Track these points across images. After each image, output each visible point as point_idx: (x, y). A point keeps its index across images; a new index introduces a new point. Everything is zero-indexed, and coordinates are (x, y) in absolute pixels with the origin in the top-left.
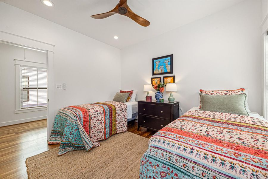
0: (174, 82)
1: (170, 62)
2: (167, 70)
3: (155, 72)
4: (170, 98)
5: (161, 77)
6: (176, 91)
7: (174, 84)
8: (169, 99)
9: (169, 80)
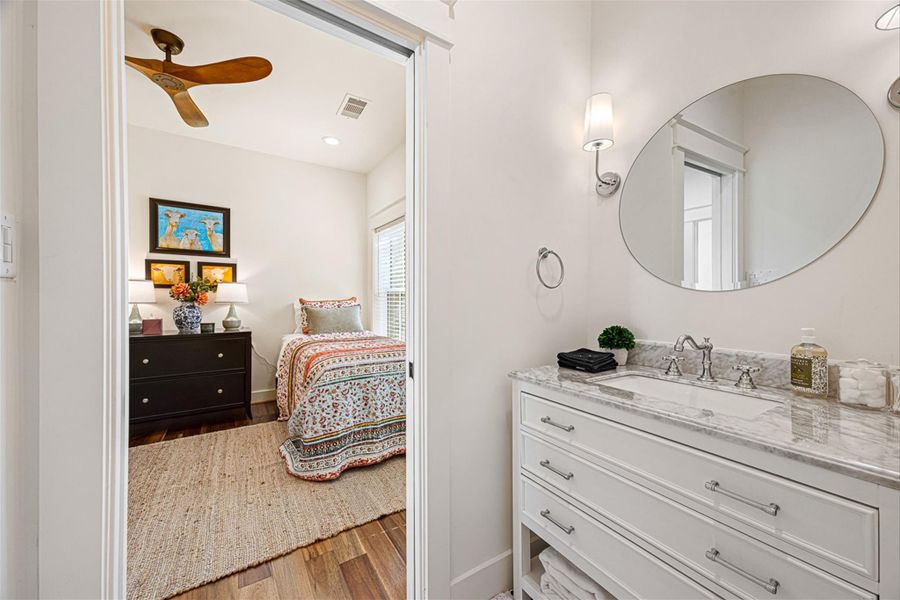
0: (234, 279)
1: (221, 227)
2: (210, 245)
3: (162, 243)
4: (229, 320)
5: (188, 263)
6: (246, 301)
7: (234, 284)
8: (224, 322)
9: (217, 274)
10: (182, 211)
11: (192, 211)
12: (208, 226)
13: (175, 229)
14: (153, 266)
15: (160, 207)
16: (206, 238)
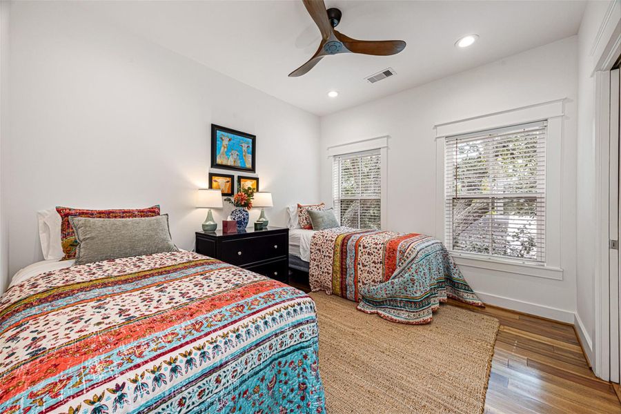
10: (231, 136)
11: (236, 136)
12: (244, 149)
13: (226, 150)
14: (214, 178)
15: (218, 131)
16: (242, 158)
